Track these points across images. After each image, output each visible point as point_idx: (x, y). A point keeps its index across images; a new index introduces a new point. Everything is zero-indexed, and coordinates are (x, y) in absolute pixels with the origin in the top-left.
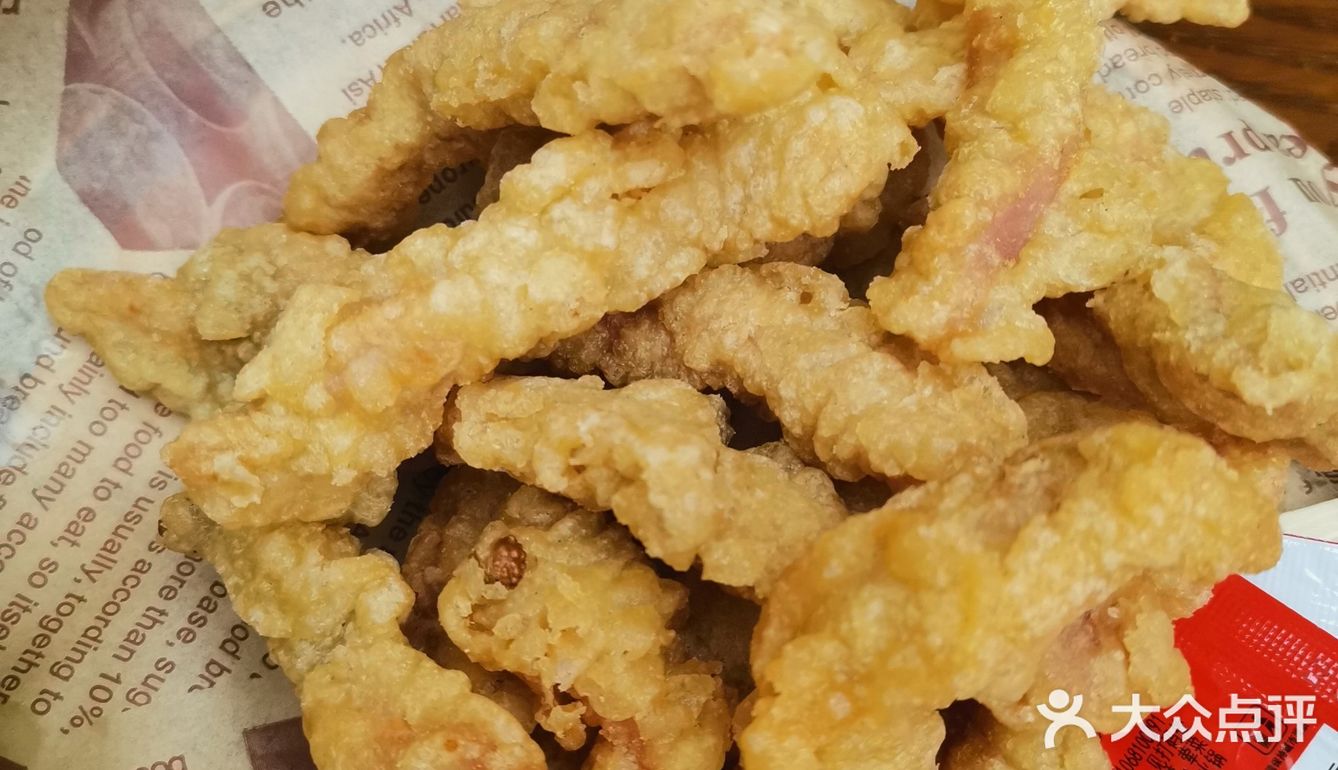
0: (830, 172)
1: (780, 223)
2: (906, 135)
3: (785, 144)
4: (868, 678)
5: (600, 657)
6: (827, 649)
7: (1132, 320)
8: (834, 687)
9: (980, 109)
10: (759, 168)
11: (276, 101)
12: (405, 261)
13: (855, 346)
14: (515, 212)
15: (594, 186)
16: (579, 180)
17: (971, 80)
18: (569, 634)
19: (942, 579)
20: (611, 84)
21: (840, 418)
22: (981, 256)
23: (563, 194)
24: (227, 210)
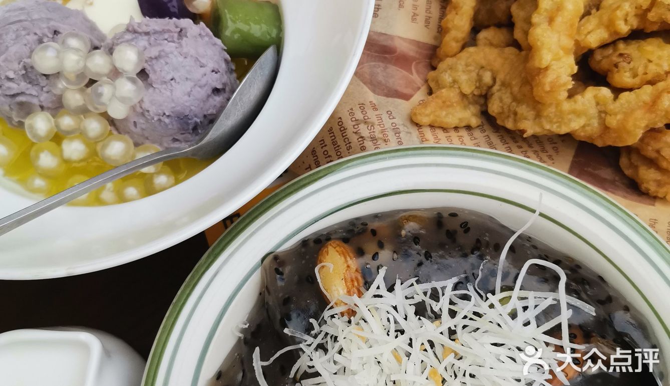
11: (399, 37)
24: (418, 72)
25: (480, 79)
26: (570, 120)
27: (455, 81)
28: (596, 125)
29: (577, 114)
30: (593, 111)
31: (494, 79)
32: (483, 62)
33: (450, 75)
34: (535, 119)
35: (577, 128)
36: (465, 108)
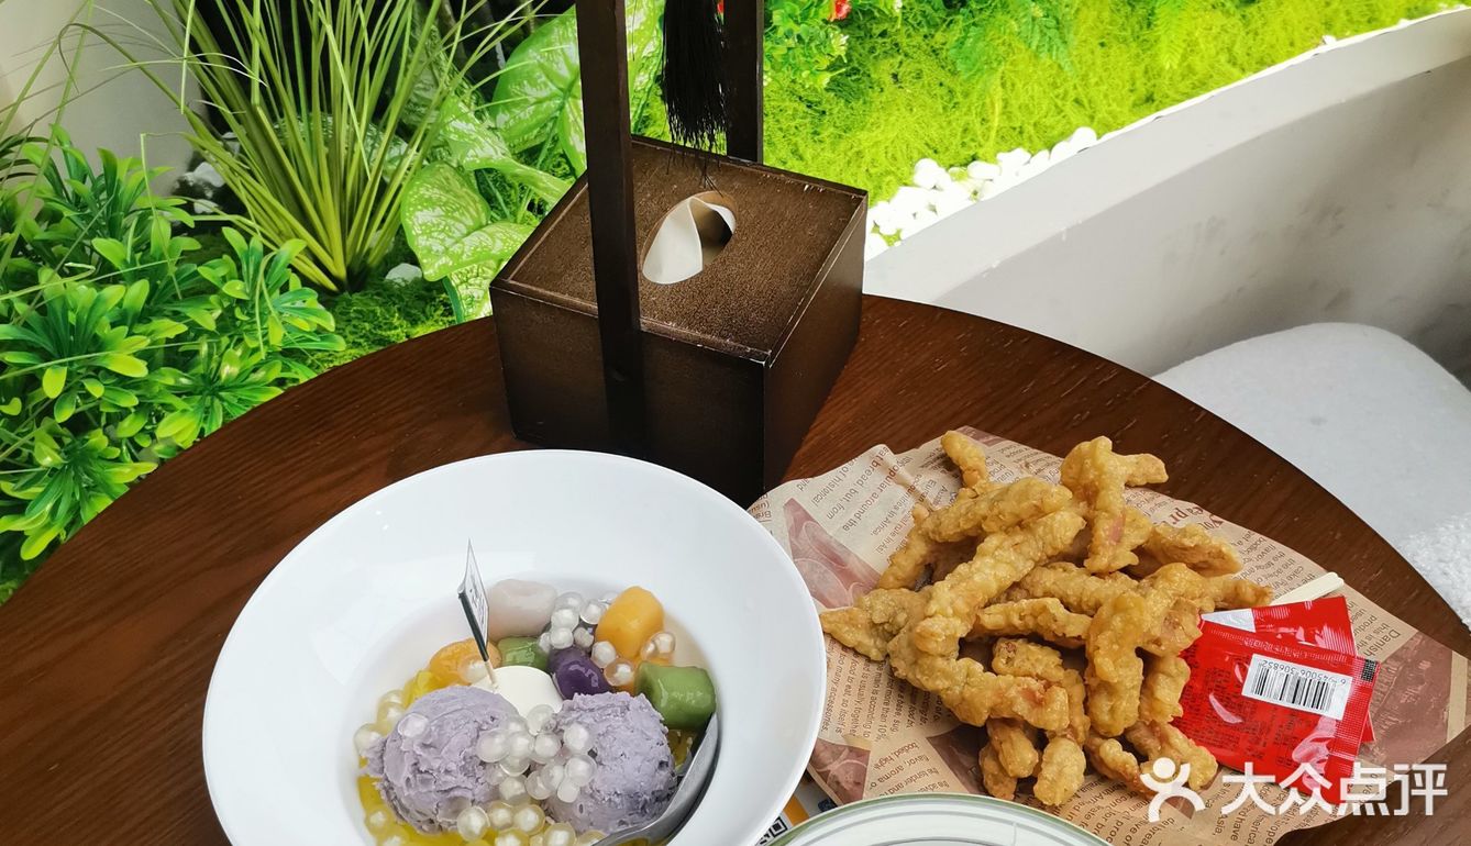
0: (1066, 531)
1: (1055, 549)
2: (1081, 519)
3: (1052, 526)
4: (1121, 637)
5: (1046, 665)
6: (1109, 633)
7: (1155, 544)
8: (1113, 643)
9: (1095, 509)
10: (1046, 534)
11: (856, 556)
12: (959, 574)
13: (1085, 577)
14: (984, 555)
15: (1006, 544)
16: (1001, 544)
17: (1089, 504)
18: (1037, 660)
19: (1132, 605)
20: (1011, 513)
21: (1089, 593)
22: (1110, 544)
23: (997, 548)
24: (854, 592)
25: (894, 615)
26: (937, 677)
27: (871, 607)
28: (957, 692)
29: (947, 675)
30: (960, 678)
31: (906, 621)
32: (906, 605)
33: (870, 600)
34: (911, 665)
35: (941, 687)
36: (871, 636)
